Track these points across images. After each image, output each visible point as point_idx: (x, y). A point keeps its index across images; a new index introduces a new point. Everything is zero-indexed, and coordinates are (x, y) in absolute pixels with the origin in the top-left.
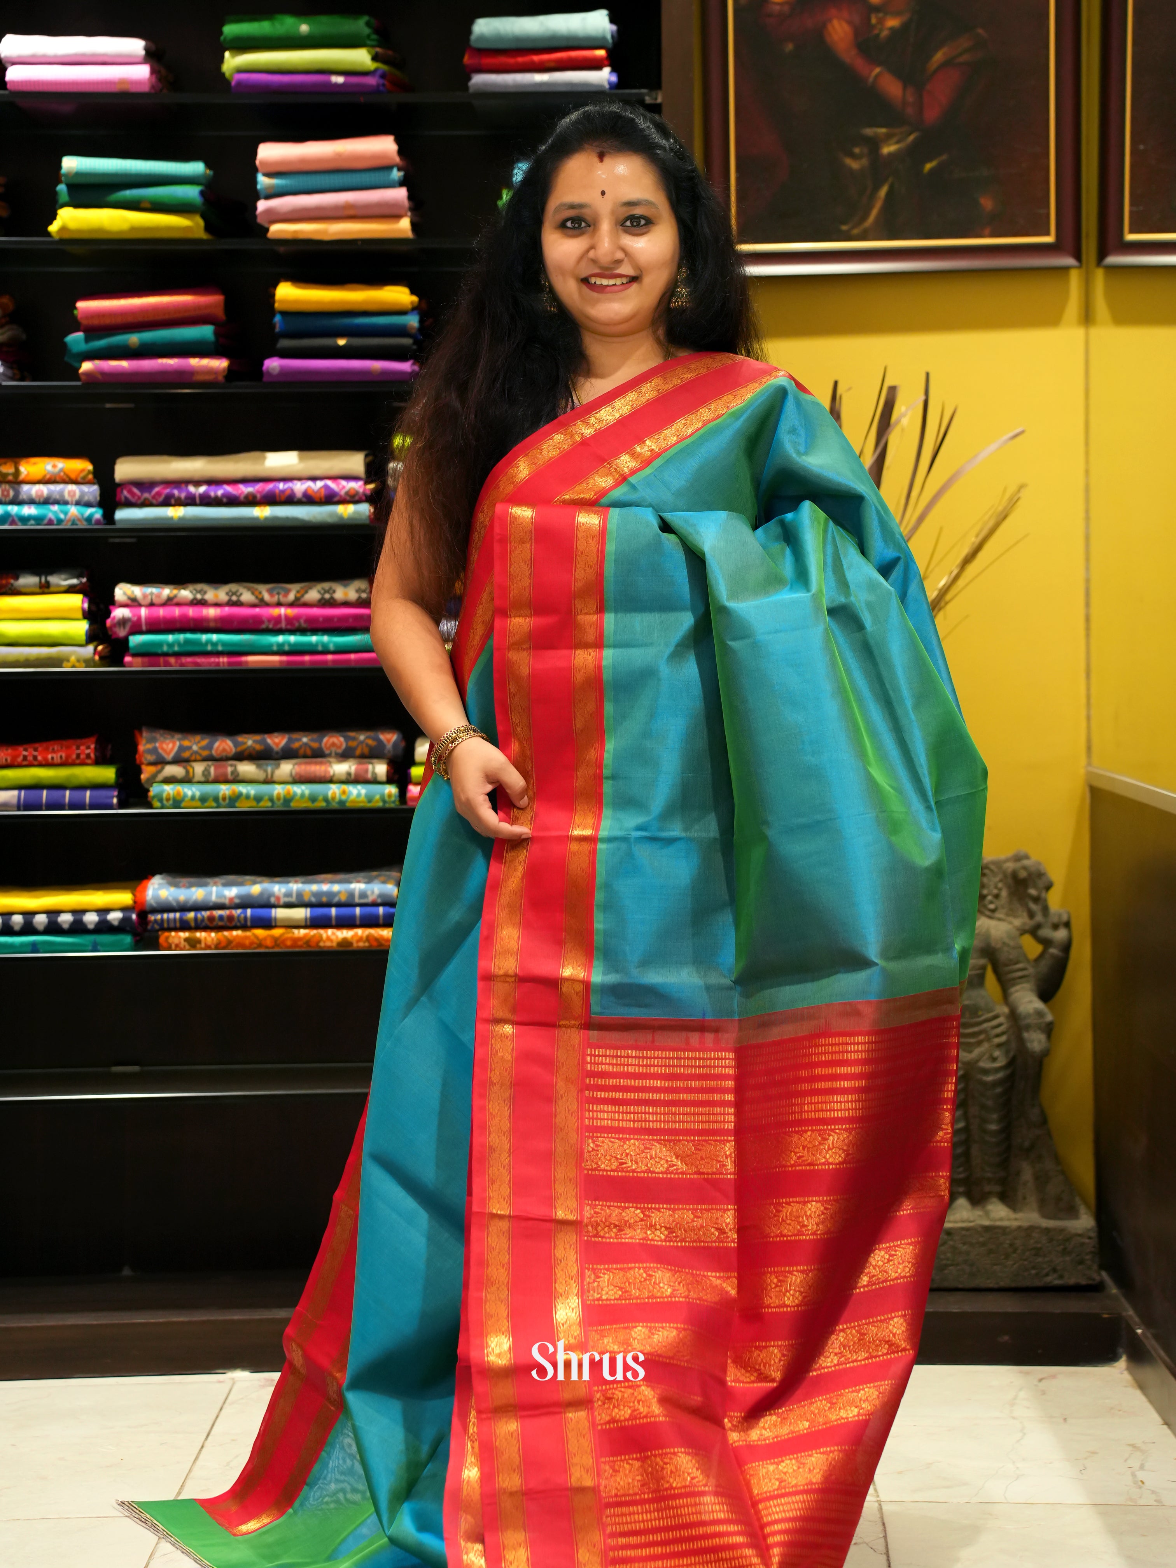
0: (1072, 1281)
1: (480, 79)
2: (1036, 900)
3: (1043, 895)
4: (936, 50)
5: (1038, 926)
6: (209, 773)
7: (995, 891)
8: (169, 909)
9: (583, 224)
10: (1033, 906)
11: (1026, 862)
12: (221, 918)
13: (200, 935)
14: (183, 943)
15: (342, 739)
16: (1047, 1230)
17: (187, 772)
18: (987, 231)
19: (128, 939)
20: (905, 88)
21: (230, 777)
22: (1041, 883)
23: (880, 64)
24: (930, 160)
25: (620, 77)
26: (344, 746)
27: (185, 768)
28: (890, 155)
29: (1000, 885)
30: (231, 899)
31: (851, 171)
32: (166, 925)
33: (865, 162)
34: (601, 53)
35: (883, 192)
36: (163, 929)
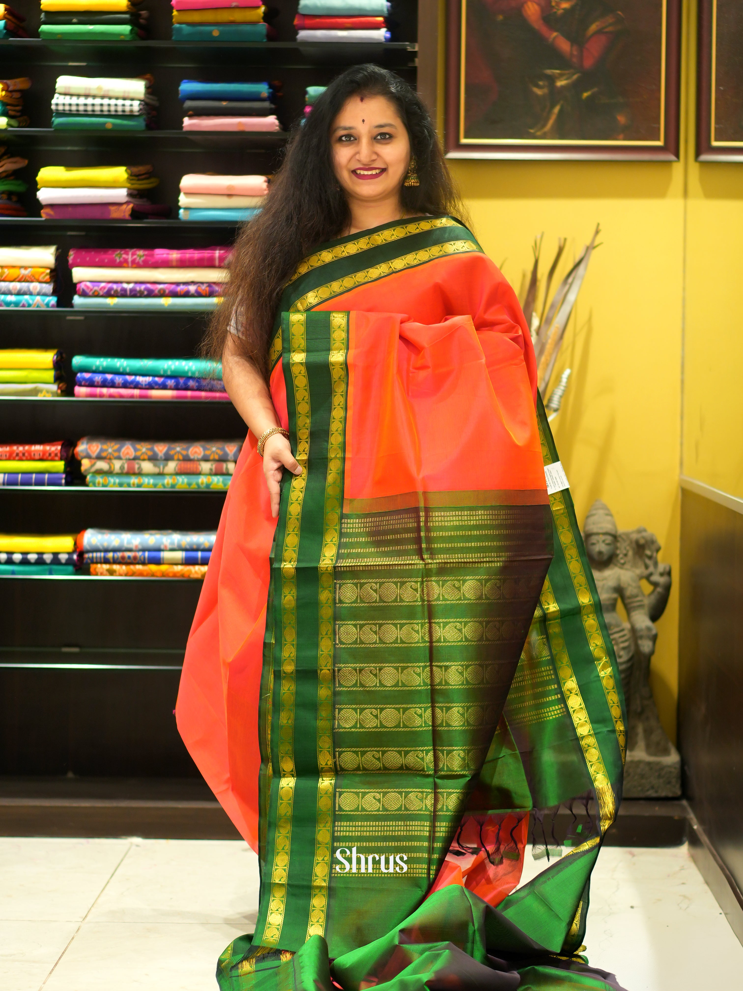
0: (663, 794)
1: (304, 34)
2: (650, 558)
3: (655, 554)
4: (592, 23)
5: (651, 574)
6: (124, 468)
7: (625, 552)
8: (97, 550)
9: (352, 139)
10: (648, 561)
11: (644, 534)
12: (129, 557)
13: (116, 567)
14: (105, 572)
15: (201, 449)
16: (649, 764)
17: (110, 467)
18: (621, 136)
19: (70, 568)
20: (572, 46)
21: (136, 471)
22: (654, 547)
23: (556, 31)
24: (586, 91)
25: (392, 34)
26: (202, 454)
27: (109, 464)
28: (562, 87)
29: (628, 548)
30: (136, 546)
31: (537, 96)
32: (95, 560)
33: (546, 90)
34: (381, 19)
35: (556, 110)
36: (93, 562)
